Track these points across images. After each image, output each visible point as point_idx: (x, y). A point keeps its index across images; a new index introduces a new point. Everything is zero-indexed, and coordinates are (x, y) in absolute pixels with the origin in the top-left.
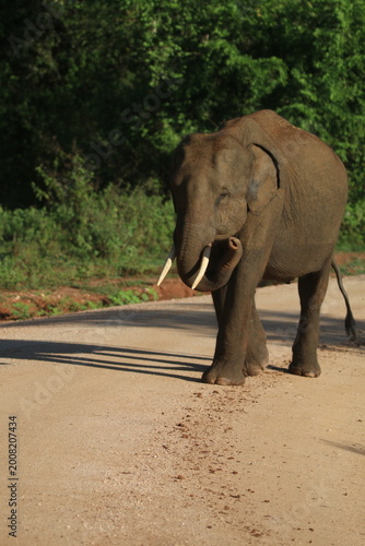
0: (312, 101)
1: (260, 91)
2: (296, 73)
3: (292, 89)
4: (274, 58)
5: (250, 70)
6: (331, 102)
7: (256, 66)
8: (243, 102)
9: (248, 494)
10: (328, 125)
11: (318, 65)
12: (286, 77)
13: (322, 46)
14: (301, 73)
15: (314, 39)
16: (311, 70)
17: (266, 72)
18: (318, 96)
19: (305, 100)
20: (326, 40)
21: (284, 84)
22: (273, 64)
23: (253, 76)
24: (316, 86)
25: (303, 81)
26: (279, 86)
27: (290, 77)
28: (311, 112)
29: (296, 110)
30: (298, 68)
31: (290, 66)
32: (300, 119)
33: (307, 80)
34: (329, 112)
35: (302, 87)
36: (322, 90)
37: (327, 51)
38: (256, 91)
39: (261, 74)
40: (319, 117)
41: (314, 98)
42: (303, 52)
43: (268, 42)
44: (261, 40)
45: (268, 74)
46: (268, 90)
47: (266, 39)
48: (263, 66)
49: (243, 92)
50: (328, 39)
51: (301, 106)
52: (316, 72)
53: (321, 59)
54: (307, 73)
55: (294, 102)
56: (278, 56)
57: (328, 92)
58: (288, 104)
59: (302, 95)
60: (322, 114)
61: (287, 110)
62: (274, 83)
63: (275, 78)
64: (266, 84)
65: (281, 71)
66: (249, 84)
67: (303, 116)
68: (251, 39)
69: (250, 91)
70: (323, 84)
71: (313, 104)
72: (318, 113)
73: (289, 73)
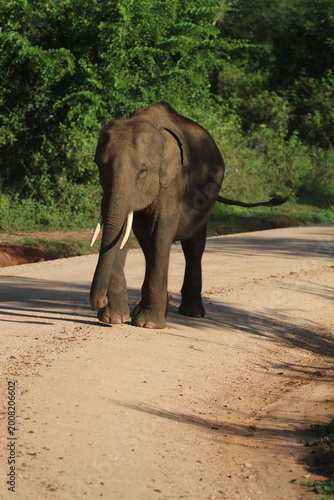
0: (97, 89)
1: (50, 79)
2: (83, 63)
3: (80, 78)
4: (63, 49)
5: (40, 60)
6: (115, 89)
7: (46, 55)
8: (35, 90)
9: (44, 451)
10: (112, 110)
11: (102, 56)
12: (74, 67)
13: (106, 38)
14: (87, 63)
15: (99, 31)
16: (96, 60)
17: (55, 61)
18: (103, 84)
19: (91, 87)
20: (109, 32)
21: (72, 73)
22: (62, 55)
23: (44, 65)
24: (101, 75)
25: (89, 70)
26: (67, 75)
27: (78, 66)
28: (97, 98)
29: (83, 96)
30: (85, 58)
31: (78, 56)
32: (87, 104)
33: (93, 69)
34: (113, 98)
35: (89, 76)
36: (106, 78)
37: (111, 42)
38: (46, 79)
39: (51, 64)
40: (104, 104)
41: (100, 86)
42: (89, 44)
43: (56, 34)
44: (50, 32)
45: (57, 64)
46: (57, 78)
47: (55, 31)
48: (53, 57)
49: (35, 80)
50: (112, 31)
51: (87, 93)
52: (101, 62)
53: (105, 50)
54: (93, 63)
55: (81, 90)
56: (66, 48)
57: (112, 81)
58: (76, 91)
59: (88, 83)
60: (107, 101)
61: (75, 97)
62: (63, 71)
63: (64, 68)
64: (56, 73)
65: (69, 60)
66: (40, 73)
67: (90, 102)
68: (41, 31)
69: (41, 79)
70: (108, 73)
71: (99, 92)
72: (103, 99)
73: (76, 62)
